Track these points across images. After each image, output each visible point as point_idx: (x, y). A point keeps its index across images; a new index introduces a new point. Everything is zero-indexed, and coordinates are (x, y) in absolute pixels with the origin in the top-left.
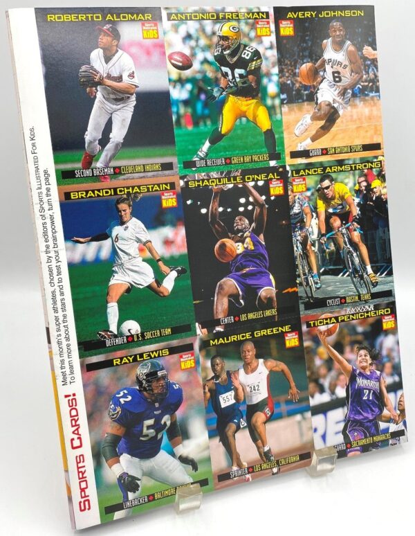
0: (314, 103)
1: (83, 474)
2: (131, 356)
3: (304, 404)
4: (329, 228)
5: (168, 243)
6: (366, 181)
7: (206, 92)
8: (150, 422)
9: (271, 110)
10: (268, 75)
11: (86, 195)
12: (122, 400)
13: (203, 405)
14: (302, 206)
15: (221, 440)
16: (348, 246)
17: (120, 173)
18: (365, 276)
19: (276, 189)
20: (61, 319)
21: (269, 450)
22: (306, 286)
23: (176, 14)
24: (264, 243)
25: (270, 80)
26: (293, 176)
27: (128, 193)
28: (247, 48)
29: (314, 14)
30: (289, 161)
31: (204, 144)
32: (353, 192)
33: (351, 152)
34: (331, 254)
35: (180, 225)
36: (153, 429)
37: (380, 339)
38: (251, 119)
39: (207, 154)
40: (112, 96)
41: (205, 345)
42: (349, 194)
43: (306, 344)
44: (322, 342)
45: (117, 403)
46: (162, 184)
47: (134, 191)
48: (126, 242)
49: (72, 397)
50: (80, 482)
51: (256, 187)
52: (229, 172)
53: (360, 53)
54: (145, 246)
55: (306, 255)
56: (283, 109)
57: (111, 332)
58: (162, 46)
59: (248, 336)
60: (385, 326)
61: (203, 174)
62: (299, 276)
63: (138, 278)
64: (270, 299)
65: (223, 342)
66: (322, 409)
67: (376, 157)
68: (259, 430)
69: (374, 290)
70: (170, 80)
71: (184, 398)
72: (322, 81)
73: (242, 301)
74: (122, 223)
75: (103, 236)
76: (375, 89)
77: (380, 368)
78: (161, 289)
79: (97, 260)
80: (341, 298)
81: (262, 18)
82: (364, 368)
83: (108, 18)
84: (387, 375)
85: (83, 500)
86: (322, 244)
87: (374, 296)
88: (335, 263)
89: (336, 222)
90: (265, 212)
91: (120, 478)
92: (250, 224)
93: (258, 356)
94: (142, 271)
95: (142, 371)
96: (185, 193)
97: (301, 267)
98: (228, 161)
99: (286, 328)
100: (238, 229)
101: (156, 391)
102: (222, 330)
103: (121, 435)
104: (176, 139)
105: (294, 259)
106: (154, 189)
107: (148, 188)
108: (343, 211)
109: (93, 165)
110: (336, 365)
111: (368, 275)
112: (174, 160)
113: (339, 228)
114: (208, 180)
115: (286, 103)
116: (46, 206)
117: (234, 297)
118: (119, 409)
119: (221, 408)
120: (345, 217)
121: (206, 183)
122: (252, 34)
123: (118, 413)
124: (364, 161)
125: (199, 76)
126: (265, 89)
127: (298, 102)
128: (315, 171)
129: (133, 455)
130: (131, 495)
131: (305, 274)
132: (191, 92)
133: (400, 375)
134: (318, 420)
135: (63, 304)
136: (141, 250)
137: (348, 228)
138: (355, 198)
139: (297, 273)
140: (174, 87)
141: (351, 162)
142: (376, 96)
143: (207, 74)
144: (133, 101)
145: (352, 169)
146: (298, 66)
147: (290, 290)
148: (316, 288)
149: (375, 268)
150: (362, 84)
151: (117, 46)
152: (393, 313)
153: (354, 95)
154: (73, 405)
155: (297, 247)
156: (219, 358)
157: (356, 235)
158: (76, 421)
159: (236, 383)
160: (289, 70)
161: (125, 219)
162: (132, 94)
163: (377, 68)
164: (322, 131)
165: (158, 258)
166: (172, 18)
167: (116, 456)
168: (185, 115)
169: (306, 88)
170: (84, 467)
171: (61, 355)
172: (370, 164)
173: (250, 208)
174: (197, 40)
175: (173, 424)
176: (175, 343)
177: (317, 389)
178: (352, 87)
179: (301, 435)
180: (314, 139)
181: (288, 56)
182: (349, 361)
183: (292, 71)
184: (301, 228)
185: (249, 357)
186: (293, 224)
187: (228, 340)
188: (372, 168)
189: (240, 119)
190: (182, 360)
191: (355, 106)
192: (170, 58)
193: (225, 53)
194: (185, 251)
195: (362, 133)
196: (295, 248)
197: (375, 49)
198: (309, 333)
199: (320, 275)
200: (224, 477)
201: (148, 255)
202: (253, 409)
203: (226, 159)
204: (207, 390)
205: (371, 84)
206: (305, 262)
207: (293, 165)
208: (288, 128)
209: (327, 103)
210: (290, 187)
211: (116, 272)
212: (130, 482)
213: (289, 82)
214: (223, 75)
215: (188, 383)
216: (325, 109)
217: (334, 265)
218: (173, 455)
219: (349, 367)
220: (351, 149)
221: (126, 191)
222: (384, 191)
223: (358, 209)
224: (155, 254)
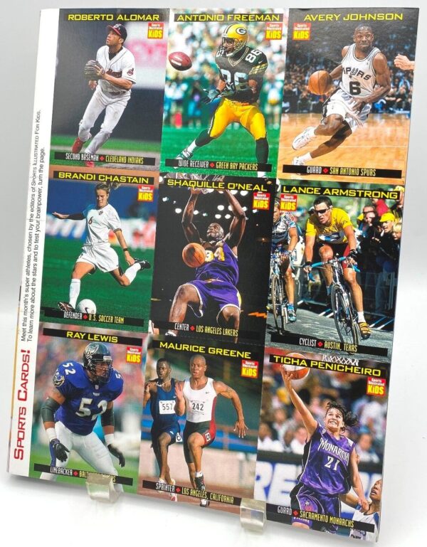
0: (321, 115)
1: (22, 425)
2: (83, 333)
3: (250, 444)
4: (317, 257)
5: (137, 234)
6: (374, 212)
7: (201, 94)
8: (88, 401)
9: (268, 118)
10: (272, 81)
11: (72, 177)
12: (67, 371)
13: (142, 403)
14: (287, 226)
15: (152, 446)
16: (338, 283)
17: (104, 161)
18: (354, 323)
19: (261, 202)
20: (31, 281)
21: (202, 477)
22: (278, 315)
23: (184, 16)
24: (237, 257)
25: (273, 87)
26: (282, 191)
27: (109, 180)
28: (252, 52)
29: (337, 18)
30: (280, 175)
31: (190, 144)
32: (355, 223)
33: (360, 175)
34: (315, 287)
35: (152, 220)
36: (89, 408)
37: (361, 403)
38: (244, 125)
39: (191, 155)
40: (110, 90)
41: (154, 344)
42: (350, 223)
43: (266, 379)
44: (285, 383)
45: (62, 372)
46: (141, 177)
47: (114, 179)
48: (99, 226)
49: (26, 353)
50: (19, 432)
51: (238, 196)
52: (211, 177)
53: (390, 63)
54: (115, 233)
55: (283, 281)
56: (282, 118)
57: (70, 305)
58: (164, 46)
59: (201, 349)
60: (370, 390)
61: (184, 174)
62: (271, 302)
63: (104, 263)
64: (233, 318)
65: (173, 347)
66: (272, 458)
67: (394, 187)
68: (194, 452)
69: (363, 343)
70: (167, 79)
71: (124, 390)
72: (335, 92)
73: (201, 311)
74: (98, 207)
75: (80, 216)
76: (404, 105)
77: (354, 437)
78: (122, 278)
79: (70, 237)
80: (318, 341)
81: (275, 20)
82: (333, 430)
83: (118, 18)
84: (363, 449)
85: (18, 448)
86: (306, 273)
87: (362, 349)
88: (318, 299)
89: (328, 253)
90: (244, 224)
91: (52, 443)
92: (225, 234)
93: (208, 374)
94: (108, 256)
95: (90, 350)
96: (163, 190)
97: (275, 293)
98: (212, 165)
99: (246, 355)
100: (211, 235)
101: (98, 374)
102: (175, 335)
103: (61, 404)
104: (163, 136)
105: (268, 281)
106: (133, 181)
107: (127, 179)
108: (339, 242)
109: (82, 151)
110: (298, 414)
111: (359, 324)
112: (157, 156)
113: (329, 259)
114: (188, 181)
115: (287, 113)
116: (37, 181)
117: (193, 305)
118: (63, 378)
119: (159, 414)
120: (340, 248)
121: (185, 183)
122: (261, 37)
123: (61, 381)
124: (375, 188)
125: (196, 77)
126: (266, 95)
127: (302, 113)
128: (310, 191)
129: (67, 426)
130: (58, 462)
131: (278, 302)
132: (186, 92)
133: (381, 456)
134: (264, 468)
135: (35, 269)
136: (111, 236)
137: (341, 263)
138: (356, 230)
139: (269, 298)
140: (170, 86)
141: (357, 187)
142: (405, 114)
143: (205, 75)
144: (128, 96)
145: (357, 195)
146: (308, 73)
147: (257, 314)
148: (289, 320)
149: (369, 317)
150: (387, 98)
151: (122, 44)
152: (385, 377)
153: (374, 110)
154: (26, 361)
155: (274, 270)
156: (166, 362)
157: (351, 273)
158: (26, 376)
159: (179, 394)
160: (298, 76)
161: (101, 205)
162: (128, 90)
163: (411, 82)
164: (327, 148)
165: (125, 247)
166: (179, 19)
167: (53, 421)
168: (176, 114)
169: (314, 97)
170: (24, 419)
171: (25, 314)
172: (383, 193)
173: (228, 217)
174: (200, 42)
175: (109, 411)
176: (125, 333)
177: (269, 433)
178: (373, 101)
179: (241, 476)
180: (314, 155)
181: (298, 62)
182: (315, 415)
183: (301, 78)
184: (283, 250)
185: (198, 372)
186: (274, 243)
187: (179, 347)
188: (384, 198)
189: (233, 125)
190: (129, 352)
191: (374, 123)
192: (171, 57)
193: (227, 55)
194: (152, 246)
195: (378, 155)
196: (272, 271)
197: (412, 59)
198: (271, 368)
199: (296, 307)
200: (149, 485)
201: (116, 242)
202: (192, 428)
203: (210, 163)
204: (148, 390)
205: (399, 100)
206: (281, 289)
207: (285, 180)
208: (285, 139)
209: (338, 116)
210: (277, 203)
211: (85, 252)
212: (60, 450)
213: (295, 90)
214: (221, 77)
215: (130, 377)
216: (334, 123)
217: (316, 300)
218: (104, 441)
219: (314, 422)
220: (360, 173)
221: (107, 178)
222: (397, 228)
223: (359, 243)
224: (123, 243)
